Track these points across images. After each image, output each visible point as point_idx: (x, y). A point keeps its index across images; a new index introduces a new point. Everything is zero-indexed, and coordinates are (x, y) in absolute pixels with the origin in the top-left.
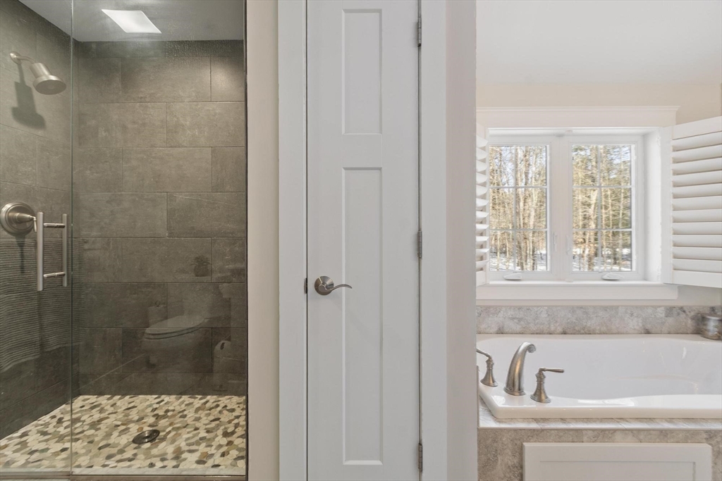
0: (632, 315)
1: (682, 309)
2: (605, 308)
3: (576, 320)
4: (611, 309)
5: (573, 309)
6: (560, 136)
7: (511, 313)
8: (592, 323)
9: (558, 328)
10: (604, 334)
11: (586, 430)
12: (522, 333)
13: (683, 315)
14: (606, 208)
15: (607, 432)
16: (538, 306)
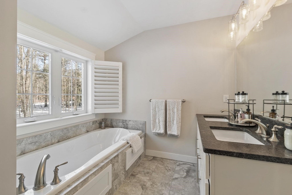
0: (83, 127)
1: (96, 121)
2: (75, 127)
3: (64, 134)
4: (76, 126)
5: (62, 130)
6: (56, 51)
7: (30, 140)
8: (70, 134)
9: (56, 140)
10: (74, 137)
11: (79, 184)
12: (37, 149)
13: (96, 123)
14: (64, 86)
15: (86, 180)
16: (46, 133)
